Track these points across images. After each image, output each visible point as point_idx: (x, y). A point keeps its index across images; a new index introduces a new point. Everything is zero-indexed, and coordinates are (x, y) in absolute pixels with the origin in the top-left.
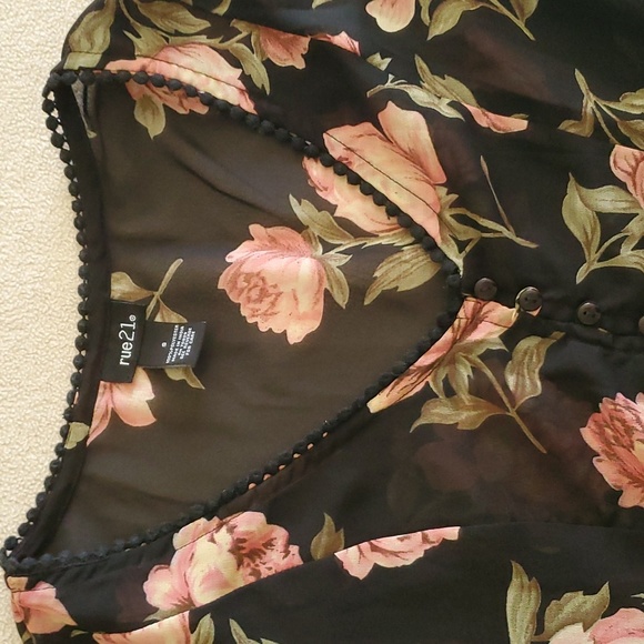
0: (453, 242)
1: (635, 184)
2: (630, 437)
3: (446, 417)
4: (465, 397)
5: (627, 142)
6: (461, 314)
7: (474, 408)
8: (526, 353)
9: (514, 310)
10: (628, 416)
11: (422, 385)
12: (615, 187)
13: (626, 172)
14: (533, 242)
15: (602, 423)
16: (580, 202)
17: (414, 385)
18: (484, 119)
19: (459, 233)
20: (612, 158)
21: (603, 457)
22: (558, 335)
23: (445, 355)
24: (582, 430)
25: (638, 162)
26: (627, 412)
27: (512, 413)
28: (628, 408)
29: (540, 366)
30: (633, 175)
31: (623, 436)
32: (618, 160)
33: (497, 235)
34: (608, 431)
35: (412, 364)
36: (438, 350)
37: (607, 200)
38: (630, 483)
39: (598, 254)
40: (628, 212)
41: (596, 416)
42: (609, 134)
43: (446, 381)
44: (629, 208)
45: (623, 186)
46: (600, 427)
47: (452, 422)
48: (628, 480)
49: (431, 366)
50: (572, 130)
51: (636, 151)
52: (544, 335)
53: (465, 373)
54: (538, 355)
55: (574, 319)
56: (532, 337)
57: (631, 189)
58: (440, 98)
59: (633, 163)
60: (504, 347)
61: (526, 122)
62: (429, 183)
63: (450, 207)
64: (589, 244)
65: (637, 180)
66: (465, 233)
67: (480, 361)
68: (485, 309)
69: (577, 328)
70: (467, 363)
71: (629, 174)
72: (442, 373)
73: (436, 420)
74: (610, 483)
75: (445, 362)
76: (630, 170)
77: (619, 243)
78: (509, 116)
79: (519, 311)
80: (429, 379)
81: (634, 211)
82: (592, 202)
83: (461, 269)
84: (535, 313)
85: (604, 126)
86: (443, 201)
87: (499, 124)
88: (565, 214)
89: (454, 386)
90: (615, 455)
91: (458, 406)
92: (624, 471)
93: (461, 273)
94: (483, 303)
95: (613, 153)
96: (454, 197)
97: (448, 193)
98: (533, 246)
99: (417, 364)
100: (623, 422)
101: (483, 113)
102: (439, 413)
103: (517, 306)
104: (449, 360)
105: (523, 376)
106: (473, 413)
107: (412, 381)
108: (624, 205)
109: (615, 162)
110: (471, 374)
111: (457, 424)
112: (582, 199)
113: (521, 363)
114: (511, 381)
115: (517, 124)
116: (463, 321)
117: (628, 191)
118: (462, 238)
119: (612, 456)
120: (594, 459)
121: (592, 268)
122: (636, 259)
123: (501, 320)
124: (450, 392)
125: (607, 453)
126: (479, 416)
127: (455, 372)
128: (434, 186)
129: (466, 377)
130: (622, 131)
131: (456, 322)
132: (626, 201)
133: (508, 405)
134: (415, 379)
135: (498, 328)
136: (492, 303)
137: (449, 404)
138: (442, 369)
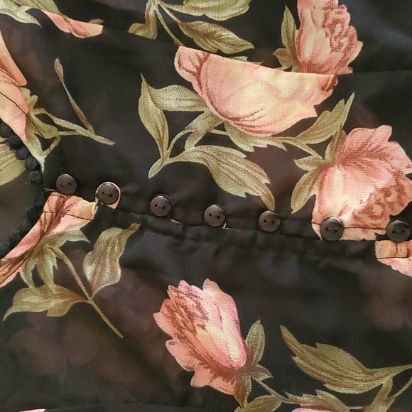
0: (37, 140)
1: (200, 84)
2: (192, 322)
3: (36, 305)
4: (51, 285)
5: (190, 44)
6: (46, 208)
7: (62, 296)
8: (108, 243)
9: (94, 204)
10: (190, 302)
11: (14, 275)
12: (180, 87)
13: (191, 72)
14: (110, 139)
15: (173, 308)
16: (151, 101)
17: (6, 275)
18: (66, 25)
19: (44, 132)
20: (176, 60)
21: (175, 339)
22: (136, 226)
23: (35, 247)
24: (156, 315)
25: (202, 63)
26: (188, 299)
27: (90, 301)
28: (190, 295)
29: (120, 255)
30: (197, 75)
31: (188, 322)
32: (183, 60)
33: (70, 133)
34: (177, 315)
35: (4, 256)
36: (27, 242)
37: (172, 98)
38: (200, 364)
39: (170, 150)
40: (193, 110)
41: (167, 302)
42: (173, 36)
43: (35, 272)
44: (194, 106)
45: (188, 85)
46: (172, 312)
47: (41, 310)
48: (198, 362)
49: (22, 258)
50: (140, 33)
51: (200, 52)
52: (124, 226)
53: (51, 263)
54: (120, 245)
55: (148, 211)
56: (113, 229)
57: (196, 88)
58: (19, 6)
59: (198, 64)
60: (85, 239)
61: (101, 27)
62: (16, 85)
63: (35, 108)
64: (161, 140)
65: (202, 79)
66: (49, 131)
67: (61, 252)
68: (67, 203)
69: (150, 219)
70: (53, 254)
71: (194, 74)
72: (32, 264)
73: (27, 308)
74: (182, 365)
75: (35, 253)
76: (195, 70)
77: (183, 139)
78: (87, 21)
79: (98, 204)
80: (20, 270)
81: (199, 109)
82: (160, 102)
83: (43, 166)
84: (114, 206)
85: (166, 28)
86: (29, 102)
87: (79, 29)
88: (141, 113)
89: (42, 276)
90: (185, 337)
91: (47, 295)
92: (195, 354)
93: (43, 170)
94: (66, 197)
95: (177, 53)
96: (35, 98)
97: (31, 95)
98: (111, 143)
99: (8, 256)
100: (185, 308)
101: (65, 20)
102: (29, 302)
103: (97, 200)
104: (37, 252)
105: (104, 265)
106: (60, 301)
107: (3, 273)
108: (189, 103)
109: (179, 63)
110: (56, 265)
111: (46, 312)
112: (152, 99)
113: (103, 253)
114: (89, 270)
115: (94, 29)
116: (49, 215)
117: (194, 91)
118: (47, 136)
119: (183, 338)
120: (167, 342)
121: (166, 163)
122: (199, 155)
123: (82, 213)
124: (38, 282)
125: (179, 337)
126: (65, 304)
127: (43, 263)
128: (19, 87)
129: (51, 268)
130: (184, 32)
131: (42, 216)
132: (192, 100)
133: (86, 294)
134: (7, 270)
135: (79, 221)
136: (74, 198)
137: (39, 293)
138: (32, 260)
